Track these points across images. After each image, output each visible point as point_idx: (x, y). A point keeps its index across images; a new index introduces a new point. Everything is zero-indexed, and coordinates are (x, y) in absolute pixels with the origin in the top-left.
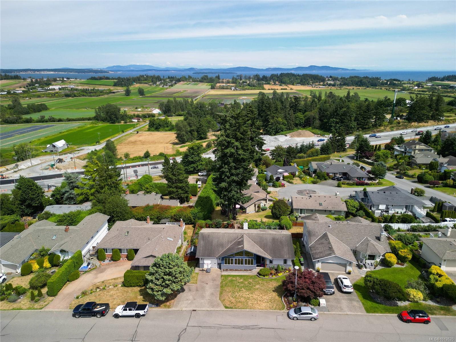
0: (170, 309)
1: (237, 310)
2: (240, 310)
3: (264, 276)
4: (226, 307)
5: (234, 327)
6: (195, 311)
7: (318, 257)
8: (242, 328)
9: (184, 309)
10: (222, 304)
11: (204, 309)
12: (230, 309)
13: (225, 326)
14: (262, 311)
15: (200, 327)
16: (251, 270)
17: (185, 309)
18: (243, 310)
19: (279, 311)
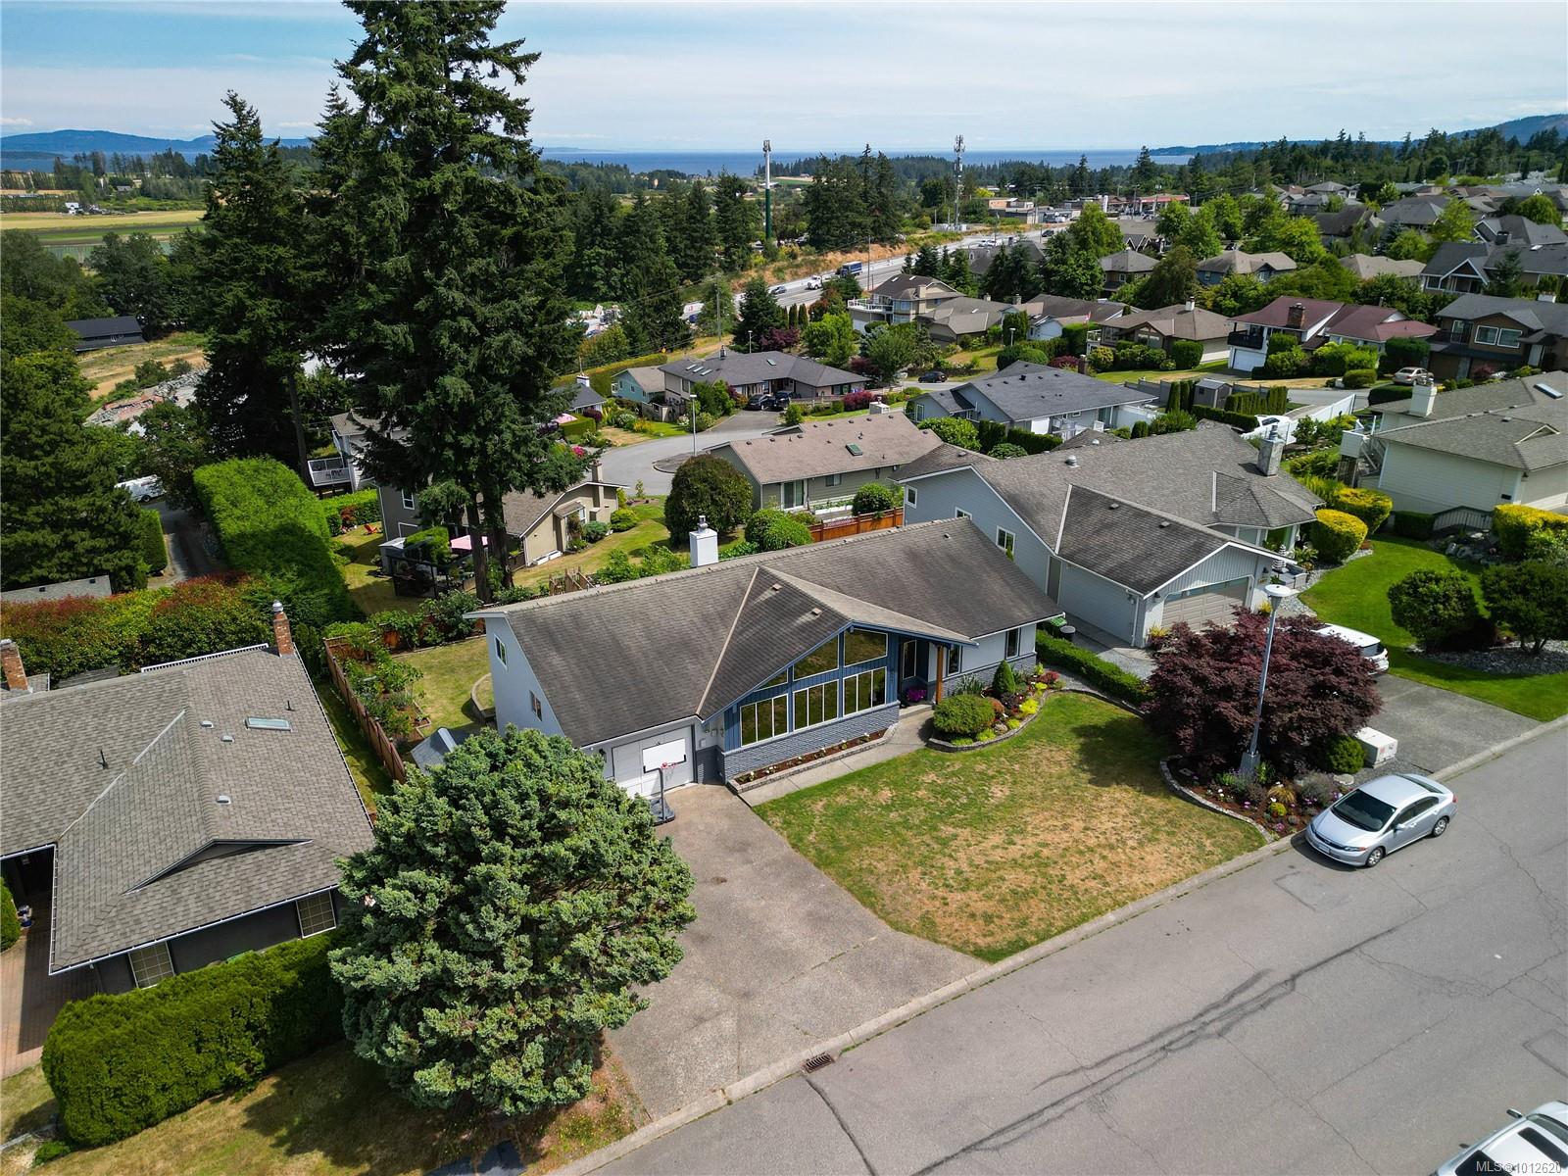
0: (637, 1139)
1: (1059, 941)
2: (1071, 935)
3: (973, 736)
4: (992, 955)
5: (1167, 1043)
6: (823, 1061)
7: (1154, 574)
8: (1211, 1029)
9: (739, 1088)
10: (942, 951)
11: (870, 1026)
12: (1020, 958)
13: (1111, 1067)
14: (1182, 888)
15: (975, 1155)
16: (877, 735)
17: (748, 1084)
18: (1087, 927)
19: (1248, 857)
